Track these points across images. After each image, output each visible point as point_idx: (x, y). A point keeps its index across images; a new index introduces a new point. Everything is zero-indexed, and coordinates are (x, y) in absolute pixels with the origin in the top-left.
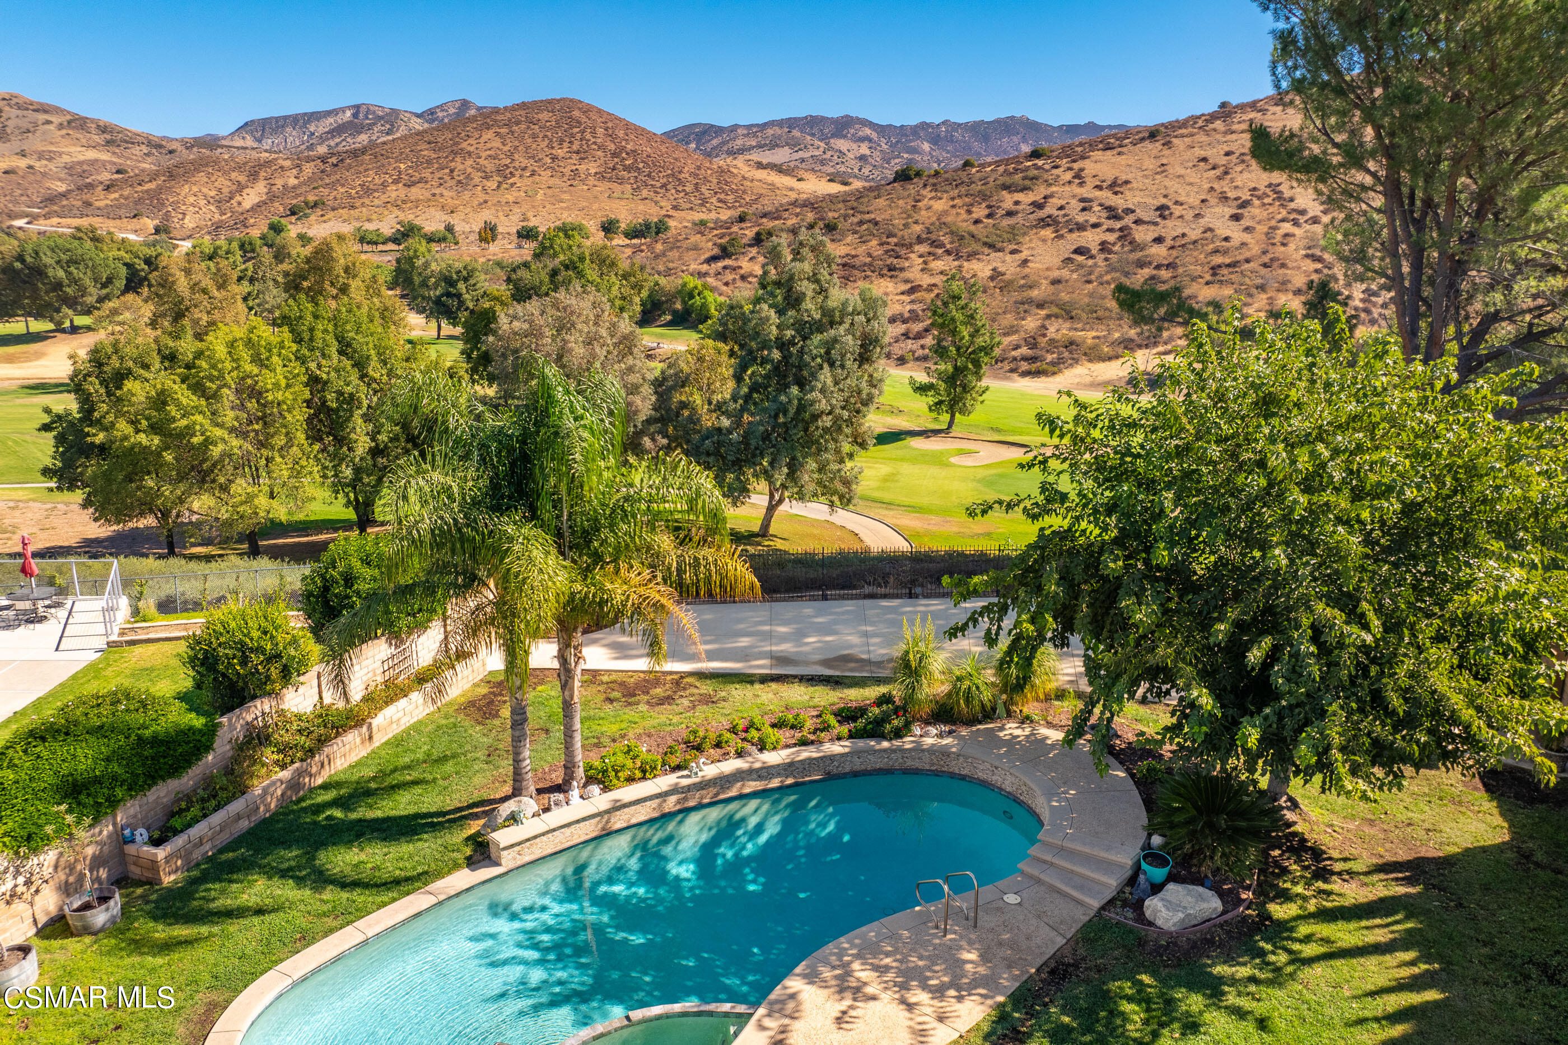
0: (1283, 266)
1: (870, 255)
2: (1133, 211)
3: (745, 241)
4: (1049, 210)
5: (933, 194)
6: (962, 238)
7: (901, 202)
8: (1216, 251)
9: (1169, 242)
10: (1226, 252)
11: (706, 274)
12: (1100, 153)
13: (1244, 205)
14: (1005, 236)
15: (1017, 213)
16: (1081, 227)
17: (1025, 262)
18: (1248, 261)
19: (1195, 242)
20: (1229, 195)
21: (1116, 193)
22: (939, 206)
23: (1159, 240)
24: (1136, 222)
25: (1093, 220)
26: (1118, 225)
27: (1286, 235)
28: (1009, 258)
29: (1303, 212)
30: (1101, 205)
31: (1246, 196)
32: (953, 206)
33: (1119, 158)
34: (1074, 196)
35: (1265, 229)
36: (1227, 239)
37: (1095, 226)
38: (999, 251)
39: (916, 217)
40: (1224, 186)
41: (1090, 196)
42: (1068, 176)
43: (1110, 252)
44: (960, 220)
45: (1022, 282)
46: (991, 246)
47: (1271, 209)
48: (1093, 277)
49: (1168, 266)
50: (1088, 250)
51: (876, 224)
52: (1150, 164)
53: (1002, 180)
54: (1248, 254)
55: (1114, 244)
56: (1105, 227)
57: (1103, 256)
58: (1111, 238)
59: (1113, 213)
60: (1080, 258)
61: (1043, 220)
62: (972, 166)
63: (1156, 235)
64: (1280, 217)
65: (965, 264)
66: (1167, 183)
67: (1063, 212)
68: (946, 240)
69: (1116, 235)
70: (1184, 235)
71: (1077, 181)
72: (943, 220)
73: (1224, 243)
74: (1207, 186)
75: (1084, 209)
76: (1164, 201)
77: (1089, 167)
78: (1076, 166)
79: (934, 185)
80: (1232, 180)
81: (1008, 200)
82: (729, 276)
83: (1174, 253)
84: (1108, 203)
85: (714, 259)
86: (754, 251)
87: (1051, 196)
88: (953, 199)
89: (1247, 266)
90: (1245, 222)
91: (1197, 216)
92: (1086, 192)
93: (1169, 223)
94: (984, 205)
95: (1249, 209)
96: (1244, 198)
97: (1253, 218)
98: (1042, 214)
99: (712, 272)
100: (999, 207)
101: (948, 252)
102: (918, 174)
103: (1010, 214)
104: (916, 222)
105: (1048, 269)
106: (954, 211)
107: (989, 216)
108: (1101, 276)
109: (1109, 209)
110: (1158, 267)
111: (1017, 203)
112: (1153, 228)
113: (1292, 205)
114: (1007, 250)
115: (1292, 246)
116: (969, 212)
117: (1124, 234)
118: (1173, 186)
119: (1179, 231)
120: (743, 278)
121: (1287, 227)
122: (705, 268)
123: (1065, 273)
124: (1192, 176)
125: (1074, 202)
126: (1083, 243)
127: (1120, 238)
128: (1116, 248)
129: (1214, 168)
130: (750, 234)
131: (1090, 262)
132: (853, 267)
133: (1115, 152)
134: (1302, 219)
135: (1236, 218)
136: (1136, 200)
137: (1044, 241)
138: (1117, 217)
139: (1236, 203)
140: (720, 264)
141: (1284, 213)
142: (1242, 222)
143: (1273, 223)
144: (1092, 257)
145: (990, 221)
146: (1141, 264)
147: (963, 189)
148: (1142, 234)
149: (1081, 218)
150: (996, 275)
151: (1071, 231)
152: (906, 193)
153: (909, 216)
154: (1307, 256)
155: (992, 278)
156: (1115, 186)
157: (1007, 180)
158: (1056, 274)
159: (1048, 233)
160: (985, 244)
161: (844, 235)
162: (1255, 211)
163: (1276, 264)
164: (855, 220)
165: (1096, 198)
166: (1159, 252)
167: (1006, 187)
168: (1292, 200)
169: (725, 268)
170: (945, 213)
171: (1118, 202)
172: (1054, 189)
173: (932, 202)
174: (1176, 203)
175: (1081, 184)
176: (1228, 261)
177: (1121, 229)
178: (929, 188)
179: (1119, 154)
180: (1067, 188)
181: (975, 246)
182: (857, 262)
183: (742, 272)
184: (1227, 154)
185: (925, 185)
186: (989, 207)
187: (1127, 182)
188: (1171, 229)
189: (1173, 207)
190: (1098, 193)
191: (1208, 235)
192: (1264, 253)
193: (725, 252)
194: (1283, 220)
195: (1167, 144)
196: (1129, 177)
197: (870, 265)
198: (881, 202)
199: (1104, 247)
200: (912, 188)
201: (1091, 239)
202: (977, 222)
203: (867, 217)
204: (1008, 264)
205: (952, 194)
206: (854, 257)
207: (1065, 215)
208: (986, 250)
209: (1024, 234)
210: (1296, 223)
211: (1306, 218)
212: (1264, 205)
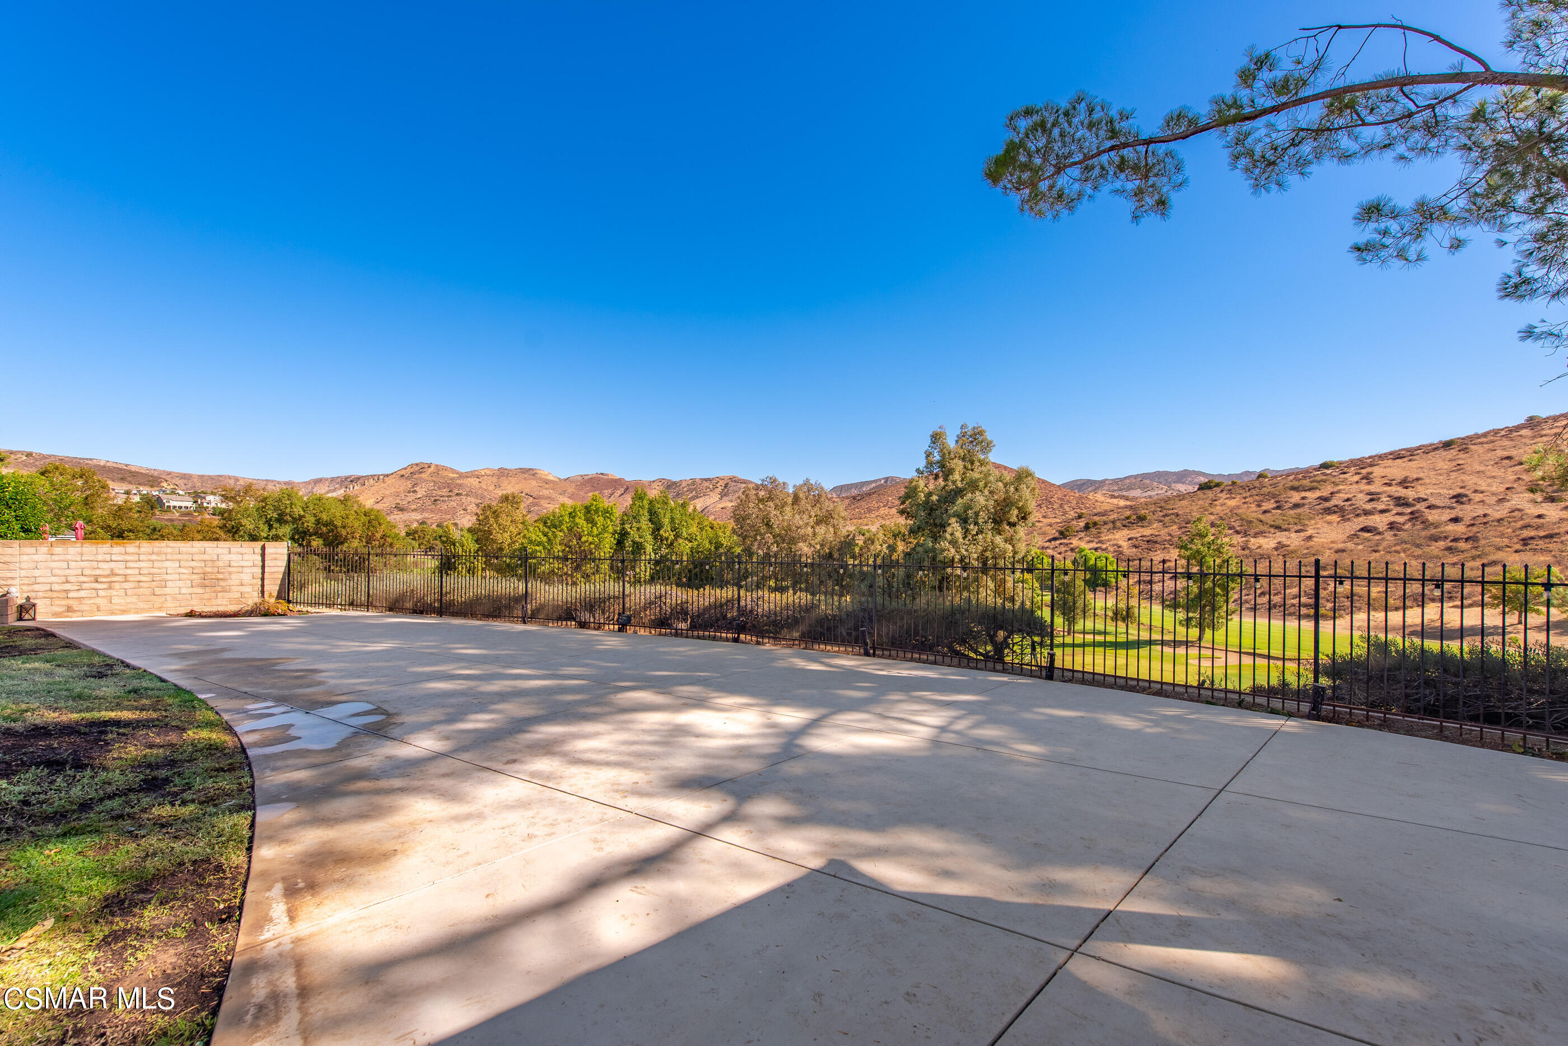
1: (1170, 535)
2: (1425, 500)
3: (1077, 528)
4: (1334, 502)
5: (1228, 496)
6: (1251, 522)
7: (1201, 502)
11: (1047, 548)
12: (1390, 461)
14: (1291, 520)
15: (1304, 505)
16: (1367, 513)
17: (1310, 538)
21: (1406, 488)
22: (1232, 503)
23: (1456, 520)
24: (1429, 507)
25: (1381, 507)
26: (1409, 510)
28: (1293, 535)
30: (1389, 496)
32: (1244, 503)
34: (1361, 492)
37: (1382, 511)
38: (1285, 530)
39: (1212, 510)
41: (1378, 490)
42: (1356, 478)
43: (1399, 530)
44: (1252, 512)
45: (1305, 551)
46: (1278, 528)
48: (1380, 548)
49: (1467, 540)
50: (1376, 529)
51: (1177, 515)
52: (1444, 465)
53: (1290, 484)
55: (1403, 524)
56: (1394, 512)
57: (1392, 533)
58: (1401, 519)
59: (1400, 502)
60: (1367, 535)
61: (1329, 508)
62: (1265, 477)
63: (1453, 516)
65: (1252, 539)
66: (1464, 477)
67: (1350, 503)
68: (1236, 524)
69: (1407, 517)
71: (1365, 481)
72: (1235, 511)
75: (1371, 500)
76: (1462, 491)
77: (1377, 471)
78: (1364, 471)
79: (1229, 490)
81: (1296, 497)
82: (1063, 549)
84: (1397, 495)
85: (1055, 539)
86: (1082, 534)
87: (1339, 492)
88: (1245, 498)
92: (1372, 488)
93: (1467, 507)
94: (1273, 501)
98: (1327, 505)
99: (1052, 547)
100: (1286, 502)
101: (1238, 532)
102: (1218, 485)
103: (1296, 506)
104: (1211, 514)
105: (1332, 542)
106: (1246, 506)
107: (1278, 508)
108: (1390, 547)
109: (1398, 498)
110: (1455, 540)
111: (1303, 498)
112: (1448, 511)
114: (1293, 530)
116: (1259, 506)
117: (1414, 517)
118: (1471, 480)
120: (1072, 550)
122: (1048, 544)
123: (1350, 545)
125: (1360, 496)
126: (1371, 524)
127: (1410, 520)
128: (1406, 527)
130: (1082, 524)
131: (1377, 537)
132: (1156, 542)
133: (1406, 459)
136: (1428, 492)
137: (1329, 523)
138: (1407, 505)
140: (1058, 542)
144: (1379, 533)
145: (1279, 511)
146: (1435, 539)
147: (1254, 492)
148: (1432, 516)
149: (1368, 507)
150: (1280, 546)
151: (1358, 515)
152: (1205, 496)
153: (1206, 510)
155: (1276, 549)
156: (1404, 483)
157: (1296, 484)
158: (1341, 546)
159: (1335, 518)
160: (1271, 526)
161: (1150, 523)
164: (1161, 514)
165: (1384, 492)
166: (1460, 529)
167: (1294, 488)
169: (1061, 544)
170: (1238, 507)
171: (1410, 494)
172: (1341, 487)
173: (1226, 501)
175: (1369, 483)
177: (1412, 513)
178: (1225, 492)
179: (1410, 460)
180: (1355, 486)
181: (1265, 528)
182: (1159, 539)
183: (1072, 546)
185: (1222, 491)
186: (1277, 502)
187: (1418, 479)
188: (1467, 512)
189: (1472, 496)
193: (1062, 535)
195: (1465, 450)
196: (1421, 475)
197: (1170, 540)
198: (1184, 503)
199: (1392, 526)
200: (1210, 494)
201: (1380, 521)
202: (1265, 512)
203: (1171, 512)
204: (1293, 540)
205: (1244, 495)
206: (1156, 536)
207: (1351, 505)
208: (1272, 530)
209: (1311, 519)
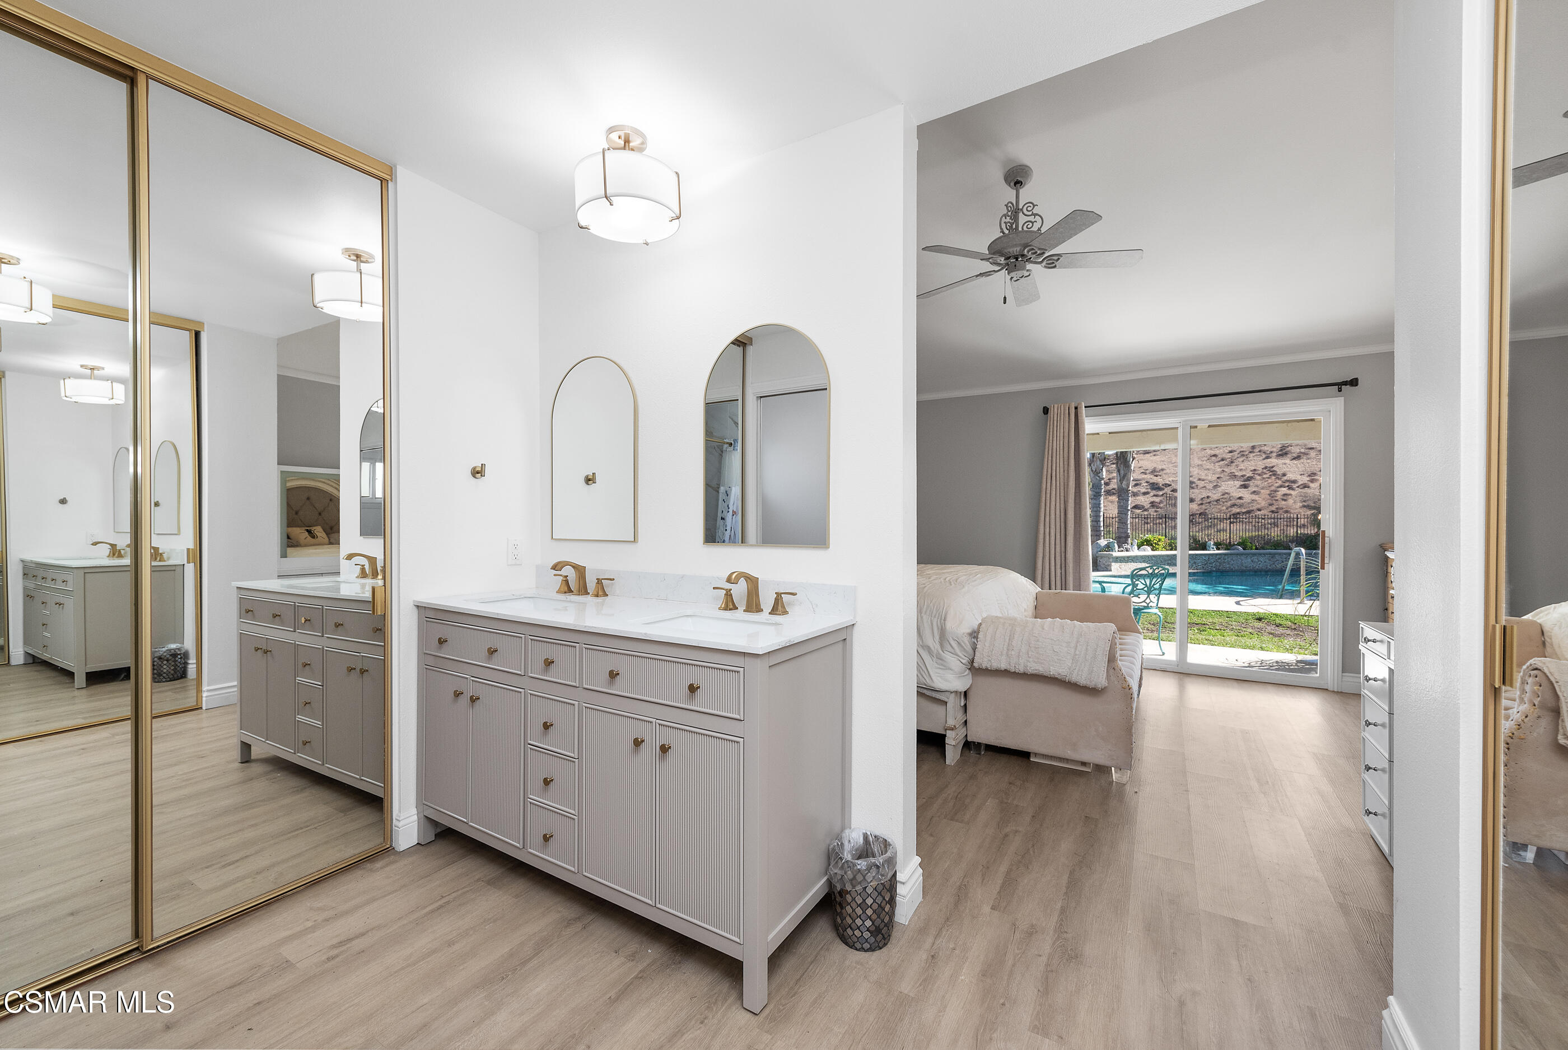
0: (1287, 512)
8: (1233, 505)
9: (1198, 500)
10: (1241, 506)
13: (1250, 479)
18: (1259, 510)
19: (1218, 500)
20: (1237, 474)
27: (1284, 495)
29: (1294, 482)
31: (1249, 474)
33: (1155, 458)
35: (1268, 492)
36: (1240, 498)
40: (1232, 469)
47: (1270, 481)
54: (1259, 506)
64: (1277, 485)
70: (1208, 497)
73: (1239, 501)
74: (1220, 470)
80: (1237, 466)
83: (1203, 507)
89: (1259, 513)
90: (1252, 489)
91: (1216, 487)
95: (1253, 481)
96: (1248, 475)
97: (1257, 486)
113: (1285, 478)
115: (1290, 501)
119: (1205, 495)
121: (1284, 490)
124: (1209, 466)
129: (1223, 460)
134: (1295, 486)
135: (1245, 486)
139: (1242, 479)
141: (1280, 483)
142: (1249, 489)
143: (1273, 488)
154: (1304, 506)
162: (1258, 481)
163: (1281, 511)
168: (1284, 475)
174: (1199, 479)
176: (1244, 510)
184: (1231, 452)
190: (1144, 476)
191: (1226, 496)
192: (1271, 505)
194: (1281, 486)
210: (1290, 488)
211: (1297, 485)
212: (1264, 478)
